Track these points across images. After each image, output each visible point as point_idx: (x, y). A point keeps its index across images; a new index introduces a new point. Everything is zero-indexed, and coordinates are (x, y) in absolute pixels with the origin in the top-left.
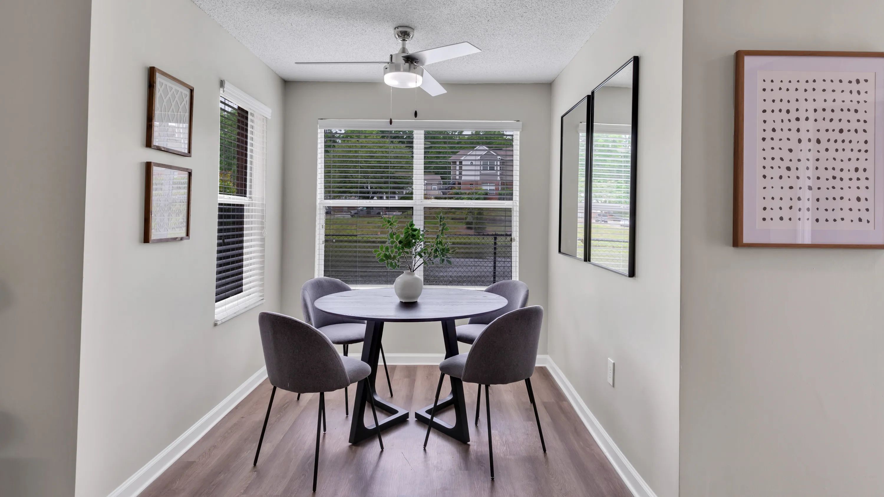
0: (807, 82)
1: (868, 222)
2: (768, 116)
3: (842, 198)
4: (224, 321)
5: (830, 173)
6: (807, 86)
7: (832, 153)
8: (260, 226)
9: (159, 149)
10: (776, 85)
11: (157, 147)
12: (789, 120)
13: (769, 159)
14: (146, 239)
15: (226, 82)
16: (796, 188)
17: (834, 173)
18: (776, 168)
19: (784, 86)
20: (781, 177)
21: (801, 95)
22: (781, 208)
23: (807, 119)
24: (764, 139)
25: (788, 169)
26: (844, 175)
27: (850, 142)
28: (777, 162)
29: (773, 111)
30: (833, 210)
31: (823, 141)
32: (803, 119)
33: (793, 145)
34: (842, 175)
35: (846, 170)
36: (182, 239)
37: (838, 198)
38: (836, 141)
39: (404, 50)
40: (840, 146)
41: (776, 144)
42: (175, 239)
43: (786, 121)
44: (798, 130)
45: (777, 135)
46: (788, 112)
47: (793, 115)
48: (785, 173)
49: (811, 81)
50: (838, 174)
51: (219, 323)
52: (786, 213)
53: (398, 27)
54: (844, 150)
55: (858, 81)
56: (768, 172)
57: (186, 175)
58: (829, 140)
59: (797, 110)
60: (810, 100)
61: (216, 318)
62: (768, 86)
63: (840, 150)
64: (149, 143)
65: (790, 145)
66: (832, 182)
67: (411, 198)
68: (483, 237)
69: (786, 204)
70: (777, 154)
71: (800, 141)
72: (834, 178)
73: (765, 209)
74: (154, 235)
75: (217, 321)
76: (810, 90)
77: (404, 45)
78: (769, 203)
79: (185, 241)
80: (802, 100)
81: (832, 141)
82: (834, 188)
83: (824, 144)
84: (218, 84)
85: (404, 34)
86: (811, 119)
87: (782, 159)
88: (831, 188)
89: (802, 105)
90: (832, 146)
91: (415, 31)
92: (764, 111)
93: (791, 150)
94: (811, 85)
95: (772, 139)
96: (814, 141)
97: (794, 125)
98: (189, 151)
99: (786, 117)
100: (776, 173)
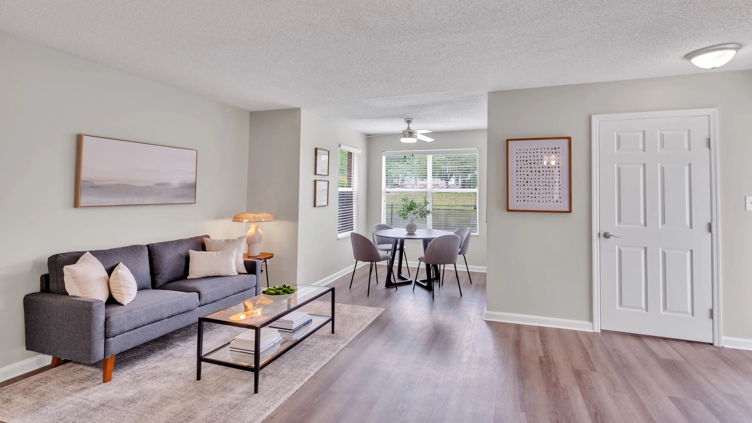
0: (534, 149)
1: (561, 202)
2: (519, 163)
3: (549, 193)
4: (341, 238)
5: (544, 184)
6: (534, 151)
7: (545, 176)
8: (357, 201)
9: (318, 175)
10: (521, 151)
11: (318, 174)
12: (527, 164)
13: (519, 178)
14: (315, 206)
15: (341, 145)
16: (530, 189)
17: (546, 184)
18: (522, 182)
19: (525, 151)
20: (524, 185)
21: (532, 154)
22: (524, 197)
23: (534, 163)
24: (517, 171)
25: (527, 182)
26: (550, 184)
27: (553, 171)
28: (522, 180)
29: (520, 161)
30: (546, 197)
31: (541, 171)
32: (532, 163)
33: (529, 173)
34: (549, 184)
35: (551, 182)
36: (326, 206)
37: (548, 193)
38: (546, 171)
39: (409, 128)
40: (548, 173)
41: (522, 173)
42: (323, 206)
43: (526, 164)
44: (531, 168)
45: (522, 170)
46: (527, 161)
47: (529, 162)
48: (526, 184)
49: (536, 149)
50: (548, 184)
51: (339, 239)
52: (526, 199)
53: (406, 119)
54: (550, 175)
55: (555, 148)
56: (519, 183)
57: (327, 183)
58: (543, 171)
59: (530, 160)
60: (536, 156)
61: (338, 237)
62: (519, 152)
63: (548, 175)
64: (315, 174)
65: (527, 173)
66: (545, 187)
67: (448, 183)
68: (465, 207)
69: (526, 195)
70: (522, 177)
71: (532, 172)
72: (546, 185)
73: (518, 197)
74: (317, 205)
75: (339, 238)
76: (535, 152)
77: (409, 126)
78: (519, 195)
79: (327, 207)
80: (532, 156)
81: (545, 171)
82: (546, 189)
83: (542, 173)
84: (338, 146)
85: (409, 122)
86: (536, 163)
87: (524, 178)
88: (544, 189)
89: (532, 158)
90: (545, 173)
91: (413, 120)
92: (517, 161)
93: (528, 175)
94: (535, 151)
95: (520, 171)
96: (537, 171)
97: (529, 166)
98: (328, 174)
99: (526, 163)
100: (522, 184)
